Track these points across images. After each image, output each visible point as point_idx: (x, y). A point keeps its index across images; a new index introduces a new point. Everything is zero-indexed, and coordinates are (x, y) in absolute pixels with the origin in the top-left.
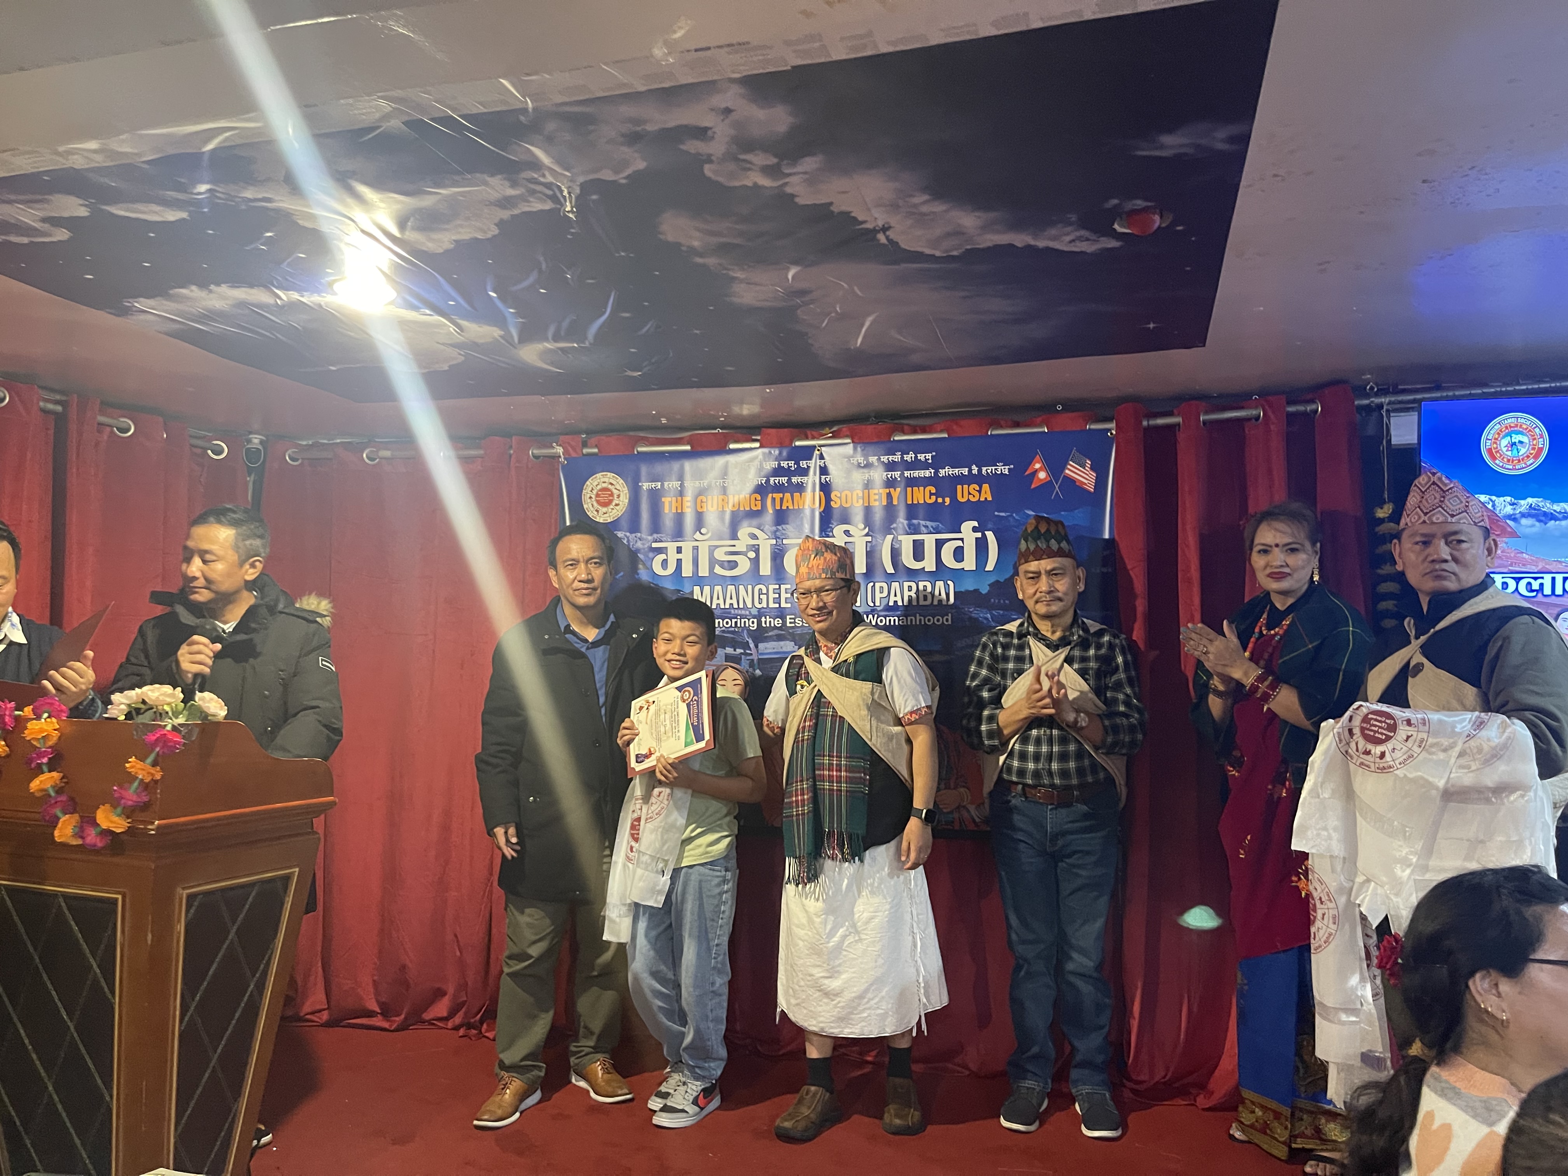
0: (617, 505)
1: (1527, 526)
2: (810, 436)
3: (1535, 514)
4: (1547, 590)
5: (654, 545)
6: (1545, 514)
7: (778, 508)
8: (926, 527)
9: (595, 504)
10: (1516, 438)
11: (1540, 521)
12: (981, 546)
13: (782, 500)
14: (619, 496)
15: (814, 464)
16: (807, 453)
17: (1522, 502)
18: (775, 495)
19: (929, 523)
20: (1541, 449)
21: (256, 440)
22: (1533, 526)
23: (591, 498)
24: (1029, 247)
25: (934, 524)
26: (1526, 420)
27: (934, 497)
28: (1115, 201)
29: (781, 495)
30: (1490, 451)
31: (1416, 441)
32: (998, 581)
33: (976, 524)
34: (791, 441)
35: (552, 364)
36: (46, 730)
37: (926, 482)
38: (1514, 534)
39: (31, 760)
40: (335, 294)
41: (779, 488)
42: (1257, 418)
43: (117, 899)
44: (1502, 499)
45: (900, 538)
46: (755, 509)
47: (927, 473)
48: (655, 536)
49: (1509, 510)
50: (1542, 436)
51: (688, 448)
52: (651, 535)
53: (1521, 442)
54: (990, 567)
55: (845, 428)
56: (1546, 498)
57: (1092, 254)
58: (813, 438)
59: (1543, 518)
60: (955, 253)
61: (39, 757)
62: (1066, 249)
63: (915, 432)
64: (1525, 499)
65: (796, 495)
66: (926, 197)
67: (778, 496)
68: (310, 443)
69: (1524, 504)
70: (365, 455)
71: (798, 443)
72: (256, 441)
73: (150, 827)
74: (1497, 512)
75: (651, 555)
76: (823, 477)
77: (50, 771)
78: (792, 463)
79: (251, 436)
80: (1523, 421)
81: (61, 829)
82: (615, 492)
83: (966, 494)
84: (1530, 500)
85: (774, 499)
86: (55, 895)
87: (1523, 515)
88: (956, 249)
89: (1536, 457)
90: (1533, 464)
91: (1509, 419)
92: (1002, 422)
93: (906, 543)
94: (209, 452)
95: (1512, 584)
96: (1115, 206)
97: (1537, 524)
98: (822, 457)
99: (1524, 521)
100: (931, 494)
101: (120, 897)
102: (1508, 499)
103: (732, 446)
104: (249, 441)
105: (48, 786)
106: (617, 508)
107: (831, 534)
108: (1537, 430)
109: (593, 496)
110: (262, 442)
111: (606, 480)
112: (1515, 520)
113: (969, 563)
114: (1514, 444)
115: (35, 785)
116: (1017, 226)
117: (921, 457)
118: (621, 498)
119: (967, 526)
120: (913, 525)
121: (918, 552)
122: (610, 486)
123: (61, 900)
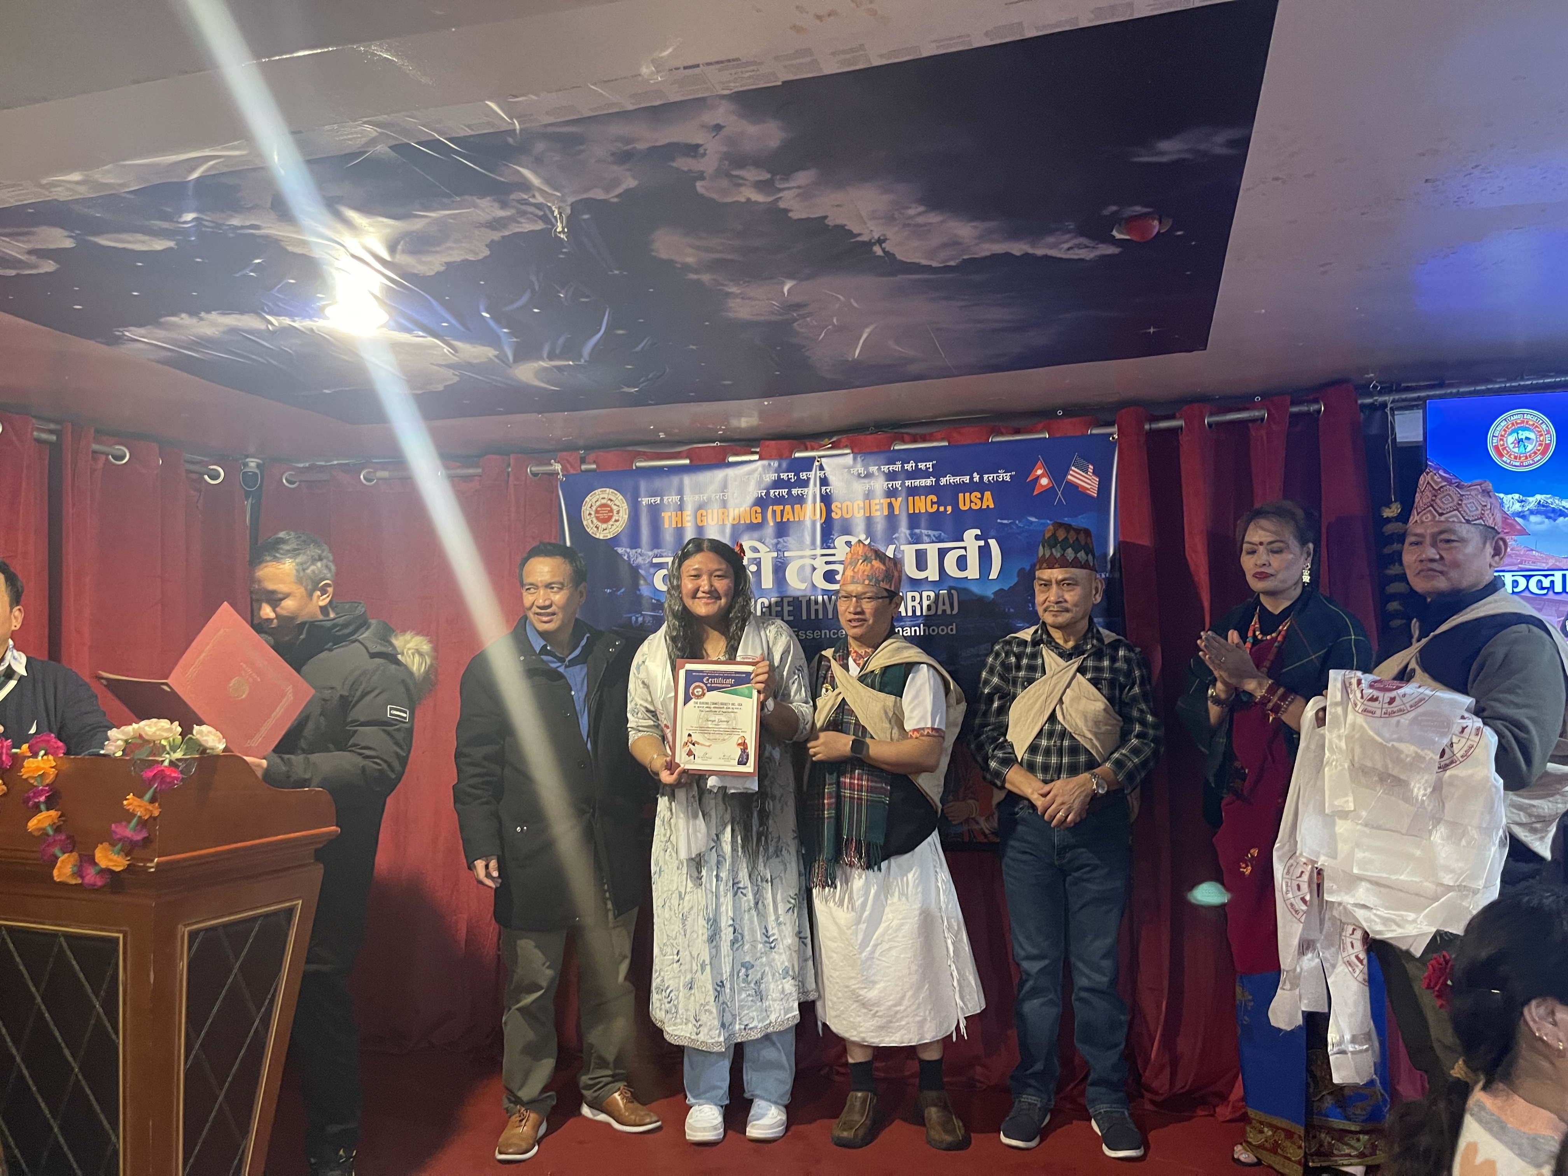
0: (616, 521)
1: (1536, 523)
2: (809, 447)
3: (1544, 510)
4: (1558, 588)
5: (655, 560)
6: (1554, 510)
7: (779, 520)
8: (929, 536)
9: (595, 521)
10: (1523, 435)
11: (1548, 518)
12: (984, 554)
13: (782, 512)
14: (618, 512)
15: (813, 475)
16: (807, 465)
17: (1530, 499)
18: (775, 508)
19: (931, 532)
20: (1547, 446)
21: (253, 463)
22: (1542, 523)
23: (590, 514)
24: (1026, 255)
25: (936, 533)
26: (1532, 416)
27: (935, 506)
28: (1114, 208)
29: (782, 507)
30: (1496, 448)
31: (1421, 439)
32: (1001, 590)
33: (978, 532)
34: (791, 452)
35: (547, 382)
36: (43, 769)
37: (928, 490)
38: (1523, 532)
39: (29, 799)
40: (327, 318)
41: (779, 501)
42: (1262, 419)
43: (118, 938)
44: (1510, 496)
45: (902, 547)
46: (755, 521)
47: (929, 482)
48: (656, 551)
49: (1517, 507)
50: (1548, 432)
51: (687, 462)
52: (652, 550)
53: (1527, 438)
54: (994, 575)
55: (844, 438)
56: (1554, 495)
57: (1090, 261)
58: (813, 449)
59: (1552, 515)
60: (952, 263)
61: (35, 796)
62: (1065, 256)
63: (915, 441)
64: (1533, 496)
65: (797, 507)
66: (921, 209)
67: (778, 508)
68: (307, 465)
69: (1533, 501)
70: (362, 477)
71: (797, 455)
72: (253, 465)
73: (149, 865)
74: (1506, 510)
75: (652, 570)
76: (824, 488)
77: (48, 809)
78: (791, 475)
79: (248, 460)
80: (1529, 417)
81: (60, 868)
82: (614, 507)
83: (968, 502)
84: (1539, 497)
85: (774, 512)
86: (55, 935)
87: (1532, 512)
88: (952, 259)
89: (1544, 453)
90: (1541, 460)
91: (1515, 415)
92: (1003, 430)
93: (909, 553)
94: (206, 477)
95: (1522, 583)
96: (1116, 212)
97: (1547, 520)
98: (821, 468)
99: (1533, 518)
100: (933, 503)
101: (121, 936)
102: (1516, 496)
103: (732, 459)
104: (246, 465)
105: (46, 824)
106: (617, 524)
107: (832, 545)
108: (1544, 426)
109: (593, 513)
110: (258, 466)
111: (605, 496)
112: (1523, 517)
113: (973, 572)
114: (1521, 440)
115: (33, 824)
116: (1015, 235)
117: (922, 466)
118: (621, 514)
119: (970, 534)
120: (915, 534)
121: (921, 561)
122: (609, 502)
123: (62, 939)
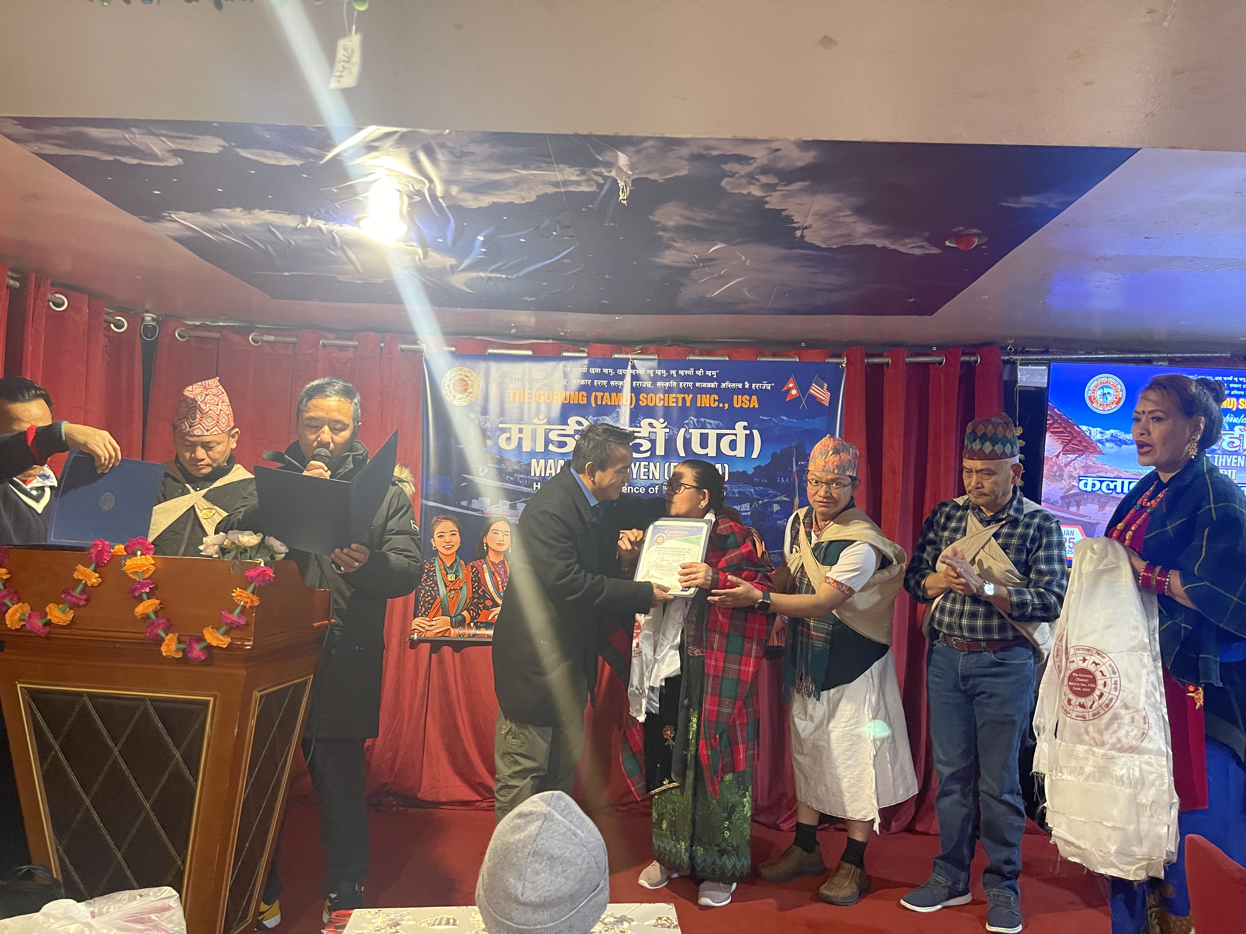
0: (470, 393)
1: (1109, 448)
2: (623, 351)
3: (1114, 440)
4: (1119, 490)
5: (501, 426)
6: (1120, 440)
7: (599, 403)
8: (710, 424)
9: (453, 392)
10: (1106, 390)
11: (1117, 445)
12: (749, 439)
13: (602, 397)
14: (472, 386)
15: (629, 372)
16: (623, 363)
18: (597, 394)
19: (712, 421)
20: (1120, 399)
21: (148, 317)
23: (449, 386)
24: (884, 248)
25: (715, 422)
26: (1113, 379)
27: (717, 403)
28: (961, 228)
30: (1090, 397)
31: (1046, 386)
32: (759, 466)
33: (746, 424)
34: (612, 354)
36: (145, 566)
37: (710, 391)
38: (1101, 453)
39: (135, 590)
41: (601, 389)
42: (940, 363)
43: (209, 701)
44: (1095, 429)
45: (691, 431)
46: (581, 403)
47: (713, 385)
48: (502, 419)
49: (1099, 436)
50: (1121, 390)
51: (530, 353)
52: (499, 418)
53: (1109, 393)
54: (755, 455)
55: (652, 348)
56: (1121, 430)
57: (918, 256)
58: (627, 353)
59: (1119, 443)
60: (835, 247)
61: (142, 588)
63: (701, 354)
64: (1109, 430)
65: (614, 394)
67: (600, 395)
68: (197, 323)
69: (1108, 433)
70: (250, 338)
71: (616, 356)
73: (247, 643)
75: (497, 433)
76: (634, 383)
77: (148, 599)
78: (611, 371)
79: (145, 314)
80: (1111, 379)
81: (167, 645)
82: (469, 382)
83: (739, 402)
84: (1112, 431)
85: (596, 397)
86: (142, 699)
87: (1107, 440)
89: (1117, 403)
90: (1115, 408)
91: (1102, 378)
92: (766, 352)
93: (696, 434)
94: (112, 326)
95: (1098, 484)
97: (1115, 447)
98: (634, 367)
99: (1107, 444)
100: (715, 400)
101: (212, 699)
102: (1099, 429)
103: (565, 354)
104: (143, 319)
105: (150, 611)
106: (471, 395)
107: (638, 425)
108: (1119, 386)
109: (451, 385)
111: (463, 373)
112: (1102, 443)
113: (740, 452)
114: (1104, 394)
115: (140, 609)
116: (887, 235)
117: (709, 373)
118: (474, 388)
119: (740, 425)
120: (701, 422)
121: (704, 443)
122: (465, 378)
123: (148, 703)
